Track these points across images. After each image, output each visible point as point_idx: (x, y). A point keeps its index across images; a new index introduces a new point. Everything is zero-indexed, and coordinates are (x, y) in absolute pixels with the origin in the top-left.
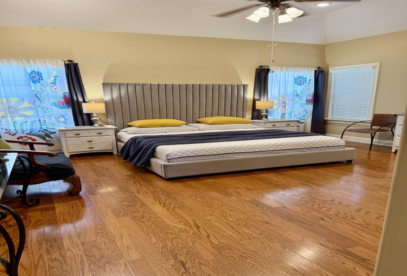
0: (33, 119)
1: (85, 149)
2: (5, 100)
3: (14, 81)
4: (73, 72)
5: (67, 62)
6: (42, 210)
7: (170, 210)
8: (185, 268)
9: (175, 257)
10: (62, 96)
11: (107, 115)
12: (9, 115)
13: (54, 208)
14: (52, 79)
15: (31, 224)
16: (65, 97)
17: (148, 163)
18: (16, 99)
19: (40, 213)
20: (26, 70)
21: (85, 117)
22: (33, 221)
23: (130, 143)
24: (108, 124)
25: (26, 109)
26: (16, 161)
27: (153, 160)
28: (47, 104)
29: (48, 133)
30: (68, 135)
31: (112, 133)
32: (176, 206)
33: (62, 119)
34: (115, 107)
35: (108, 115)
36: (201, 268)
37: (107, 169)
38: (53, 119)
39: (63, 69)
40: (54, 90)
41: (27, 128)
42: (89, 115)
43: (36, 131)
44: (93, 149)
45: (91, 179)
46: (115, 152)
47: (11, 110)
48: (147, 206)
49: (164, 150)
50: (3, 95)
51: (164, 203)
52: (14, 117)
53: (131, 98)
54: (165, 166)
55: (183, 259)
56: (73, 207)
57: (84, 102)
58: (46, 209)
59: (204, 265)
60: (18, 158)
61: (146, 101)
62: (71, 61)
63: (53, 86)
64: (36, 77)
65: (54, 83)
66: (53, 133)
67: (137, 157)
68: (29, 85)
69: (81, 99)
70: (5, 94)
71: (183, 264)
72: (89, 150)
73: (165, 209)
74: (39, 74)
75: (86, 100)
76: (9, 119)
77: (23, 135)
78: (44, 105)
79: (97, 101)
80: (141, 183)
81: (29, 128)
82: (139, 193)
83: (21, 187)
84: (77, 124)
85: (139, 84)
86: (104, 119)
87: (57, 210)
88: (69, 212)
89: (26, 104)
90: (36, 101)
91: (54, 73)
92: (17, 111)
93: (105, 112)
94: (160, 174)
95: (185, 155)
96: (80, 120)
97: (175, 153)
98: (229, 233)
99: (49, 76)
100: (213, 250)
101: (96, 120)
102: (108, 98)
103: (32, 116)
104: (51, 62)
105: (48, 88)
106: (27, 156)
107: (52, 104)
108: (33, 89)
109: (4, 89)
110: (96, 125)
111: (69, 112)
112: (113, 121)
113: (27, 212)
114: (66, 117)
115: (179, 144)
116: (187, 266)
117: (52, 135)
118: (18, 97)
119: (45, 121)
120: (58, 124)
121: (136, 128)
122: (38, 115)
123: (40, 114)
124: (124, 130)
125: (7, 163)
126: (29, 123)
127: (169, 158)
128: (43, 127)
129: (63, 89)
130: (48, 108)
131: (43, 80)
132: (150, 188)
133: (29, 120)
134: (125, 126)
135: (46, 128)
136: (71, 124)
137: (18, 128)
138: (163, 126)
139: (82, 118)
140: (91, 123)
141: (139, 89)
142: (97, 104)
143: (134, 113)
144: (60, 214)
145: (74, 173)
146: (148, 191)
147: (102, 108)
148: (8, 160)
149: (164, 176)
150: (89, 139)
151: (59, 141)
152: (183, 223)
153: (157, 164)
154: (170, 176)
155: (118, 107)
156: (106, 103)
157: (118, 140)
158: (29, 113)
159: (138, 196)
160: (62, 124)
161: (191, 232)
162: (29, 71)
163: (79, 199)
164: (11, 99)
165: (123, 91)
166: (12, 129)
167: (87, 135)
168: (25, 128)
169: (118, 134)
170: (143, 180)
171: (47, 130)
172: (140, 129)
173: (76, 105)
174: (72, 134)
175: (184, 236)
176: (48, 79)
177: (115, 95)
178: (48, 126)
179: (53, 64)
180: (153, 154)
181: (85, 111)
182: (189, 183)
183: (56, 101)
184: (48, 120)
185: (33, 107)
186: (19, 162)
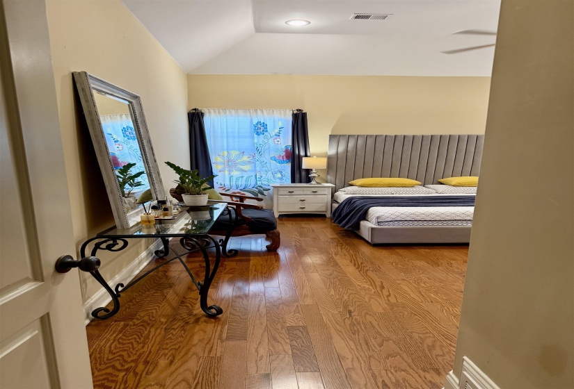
0: (249, 174)
1: (296, 209)
2: (226, 153)
3: (238, 133)
4: (300, 123)
5: (295, 112)
6: (237, 261)
7: (362, 272)
8: (350, 315)
9: (346, 307)
10: (284, 149)
11: (328, 172)
12: (227, 169)
13: (249, 260)
14: (277, 131)
15: (226, 271)
16: (286, 151)
17: (357, 226)
18: (237, 153)
19: (235, 263)
20: (251, 121)
21: (303, 173)
22: (228, 268)
23: (343, 204)
24: (327, 182)
25: (244, 163)
26: (224, 210)
27: (362, 223)
28: (266, 158)
29: (262, 189)
30: (281, 193)
31: (329, 192)
32: (371, 269)
33: (279, 175)
34: (339, 162)
35: (330, 172)
36: (365, 317)
37: (313, 230)
38: (270, 174)
39: (290, 119)
40: (276, 142)
41: (242, 183)
42: (308, 171)
43: (251, 187)
44: (305, 210)
45: (293, 239)
46: (329, 215)
47: (230, 163)
48: (339, 266)
49: (376, 212)
50: (225, 148)
51: (359, 265)
52: (232, 171)
53: (359, 152)
54: (372, 229)
55: (352, 309)
56: (267, 261)
57: (306, 156)
58: (241, 261)
59: (370, 315)
60: (227, 207)
61: (377, 154)
62: (300, 110)
63: (276, 139)
64: (260, 129)
65: (278, 135)
66: (267, 190)
67: (347, 219)
68: (253, 137)
69: (302, 153)
70: (228, 147)
71: (350, 312)
72: (301, 210)
73: (357, 271)
74: (265, 125)
75: (308, 154)
76: (227, 173)
77: (236, 191)
78: (263, 159)
79: (319, 156)
80: (343, 247)
81: (244, 183)
82: (336, 254)
83: (224, 238)
84: (293, 181)
85: (371, 136)
86: (323, 175)
87: (251, 262)
88: (262, 265)
89: (245, 158)
90: (256, 155)
91: (280, 124)
92: (235, 164)
93: (325, 168)
94: (367, 239)
95: (399, 219)
96: (297, 176)
97: (387, 215)
98: (413, 295)
99: (274, 127)
100: (386, 306)
101: (314, 177)
102: (332, 152)
103: (250, 171)
104: (279, 113)
105: (271, 141)
106: (235, 207)
107: (271, 158)
108: (256, 141)
109: (227, 141)
110: (313, 182)
111: (288, 167)
112: (333, 179)
113: (224, 261)
114: (283, 173)
115: (398, 206)
116: (353, 314)
117: (265, 193)
118: (239, 150)
119: (261, 177)
120: (273, 180)
121: (357, 187)
122: (255, 170)
123: (258, 169)
124: (343, 189)
125: (215, 211)
126: (244, 179)
127: (380, 220)
128: (258, 183)
129: (286, 141)
130: (266, 163)
131: (267, 131)
132: (351, 251)
133: (245, 175)
134: (346, 184)
135: (260, 185)
136: (288, 182)
137: (234, 183)
138: (390, 186)
139: (300, 175)
140: (309, 180)
141: (370, 142)
142: (318, 158)
143: (359, 170)
144: (254, 265)
145: (275, 228)
146: (347, 254)
147: (323, 163)
148: (216, 209)
149: (370, 241)
150: (302, 197)
151: (272, 199)
152: (369, 283)
153: (365, 226)
154: (377, 241)
155: (341, 163)
156: (329, 158)
157: (334, 200)
158: (246, 168)
159: (335, 257)
160: (278, 180)
161: (373, 291)
162: (255, 122)
163: (275, 255)
164: (231, 152)
165: (351, 144)
166: (227, 183)
167: (301, 193)
168: (240, 183)
169: (336, 194)
170: (347, 244)
171: (261, 187)
172: (360, 188)
173: (296, 160)
174: (285, 192)
175: (363, 293)
176: (272, 131)
177: (342, 148)
178: (263, 182)
179: (280, 114)
180: (364, 216)
181: (304, 166)
182: (398, 251)
183: (277, 155)
184: (264, 176)
185: (252, 161)
186: (227, 212)
